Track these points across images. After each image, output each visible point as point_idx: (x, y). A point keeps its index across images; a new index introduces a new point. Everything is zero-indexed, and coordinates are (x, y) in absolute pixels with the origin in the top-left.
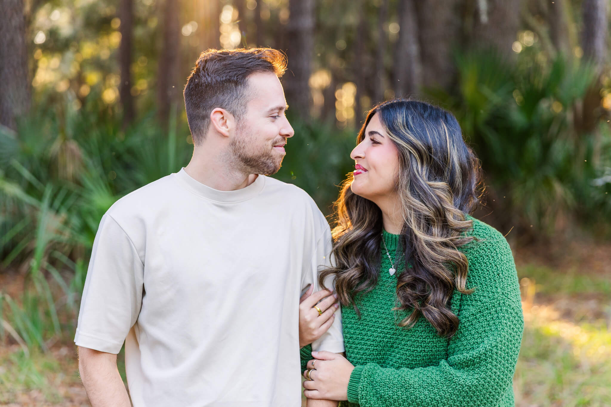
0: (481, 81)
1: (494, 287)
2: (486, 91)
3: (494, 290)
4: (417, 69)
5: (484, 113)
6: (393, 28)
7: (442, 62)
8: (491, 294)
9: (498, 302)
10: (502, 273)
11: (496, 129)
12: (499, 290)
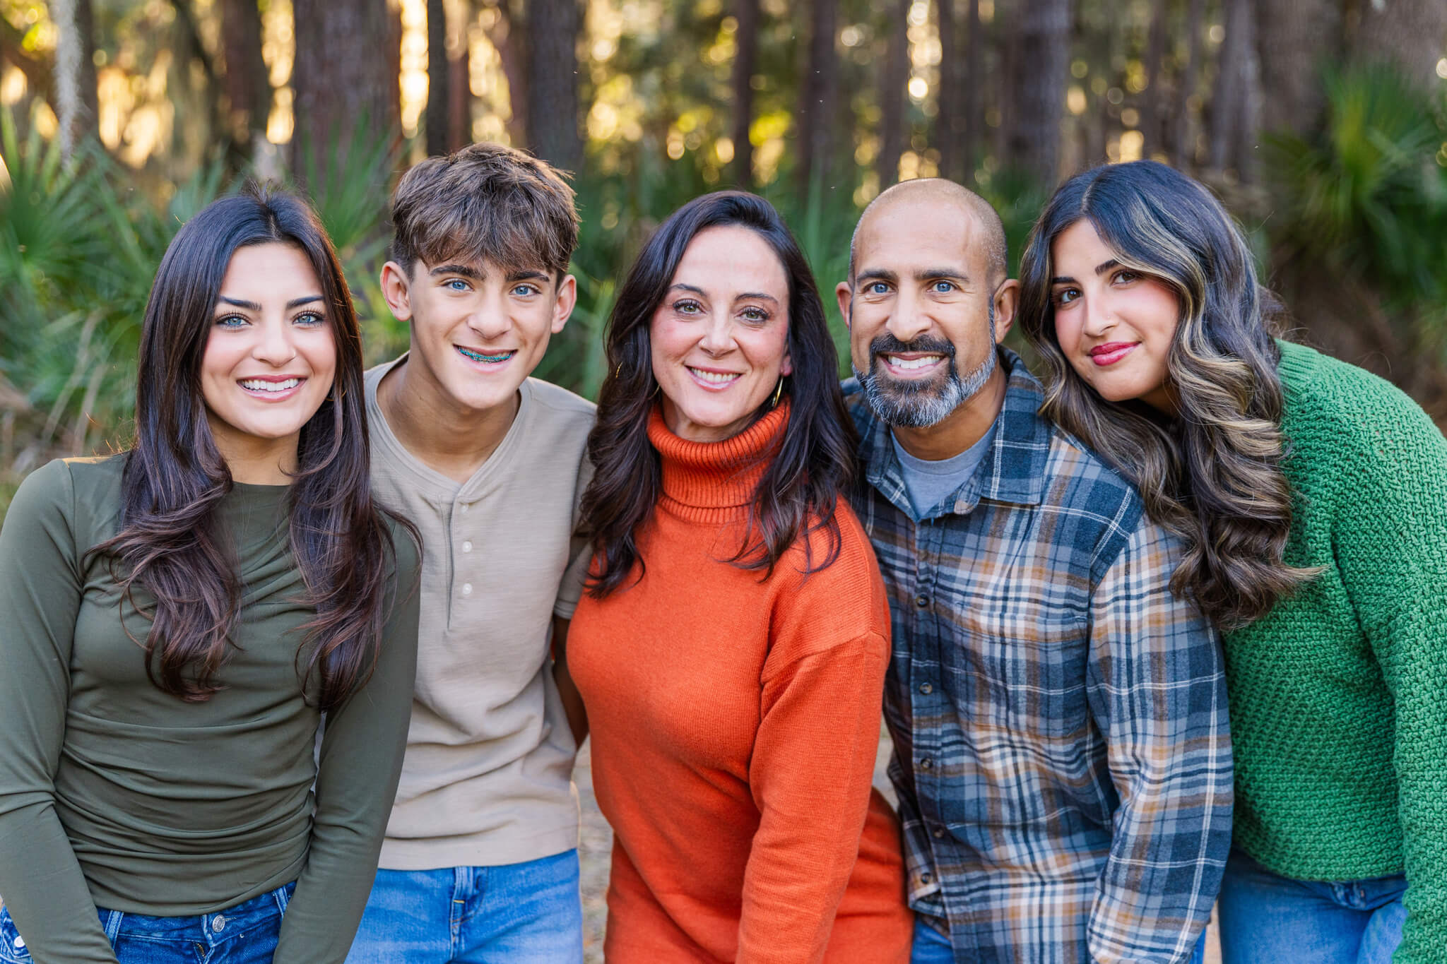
0: (1370, 120)
1: (1400, 563)
2: (1379, 139)
3: (1402, 569)
4: (1255, 102)
5: (1372, 183)
6: (1213, 34)
7: (1299, 87)
8: (1398, 579)
9: (1419, 592)
10: (1408, 528)
11: (1394, 209)
12: (1413, 566)
